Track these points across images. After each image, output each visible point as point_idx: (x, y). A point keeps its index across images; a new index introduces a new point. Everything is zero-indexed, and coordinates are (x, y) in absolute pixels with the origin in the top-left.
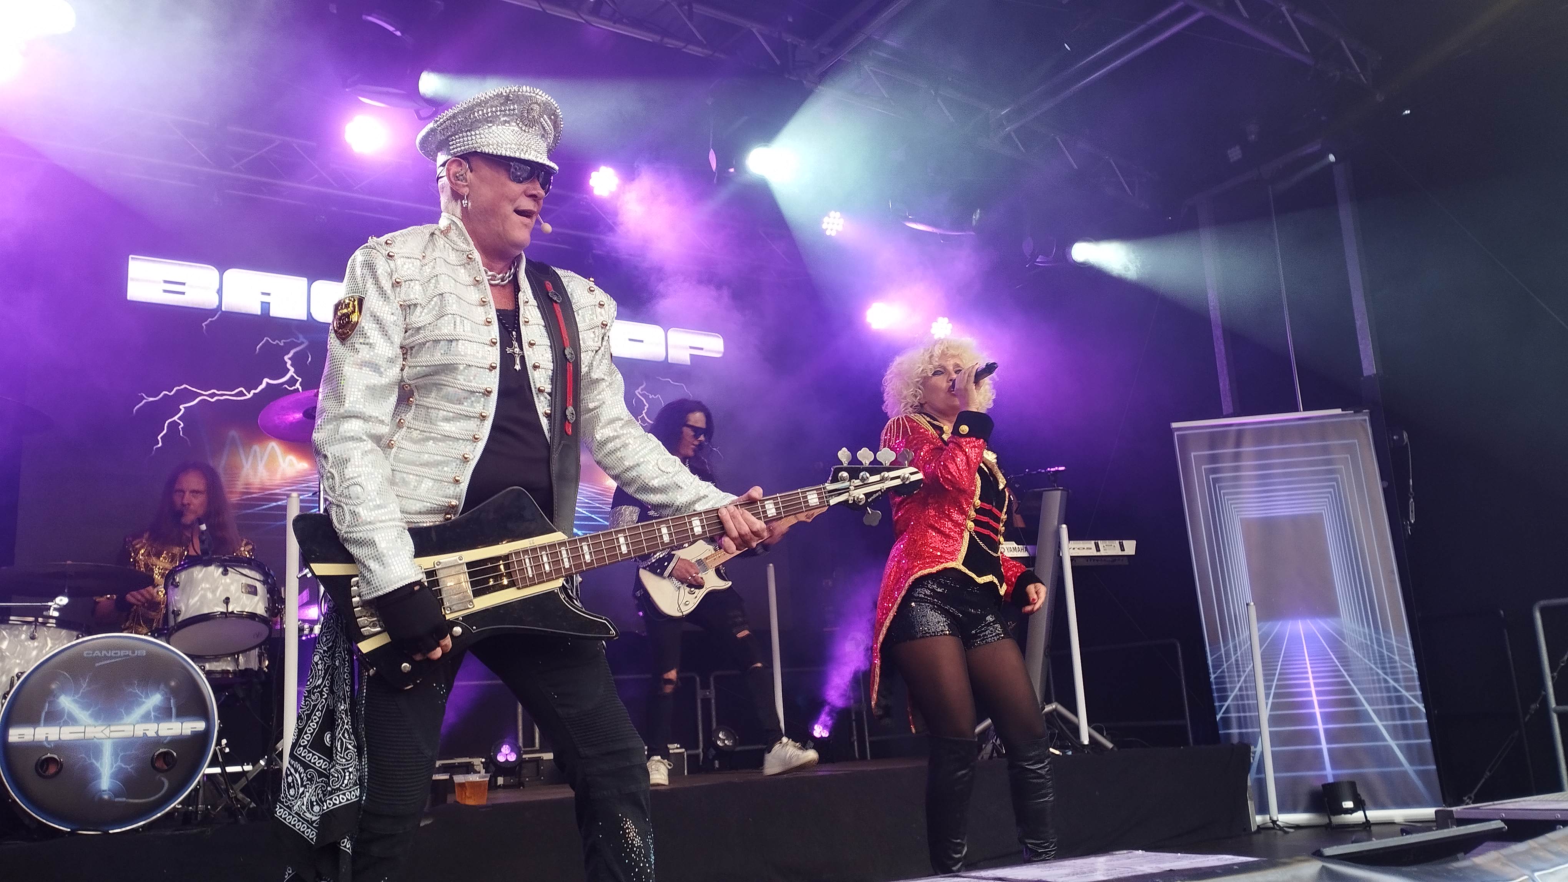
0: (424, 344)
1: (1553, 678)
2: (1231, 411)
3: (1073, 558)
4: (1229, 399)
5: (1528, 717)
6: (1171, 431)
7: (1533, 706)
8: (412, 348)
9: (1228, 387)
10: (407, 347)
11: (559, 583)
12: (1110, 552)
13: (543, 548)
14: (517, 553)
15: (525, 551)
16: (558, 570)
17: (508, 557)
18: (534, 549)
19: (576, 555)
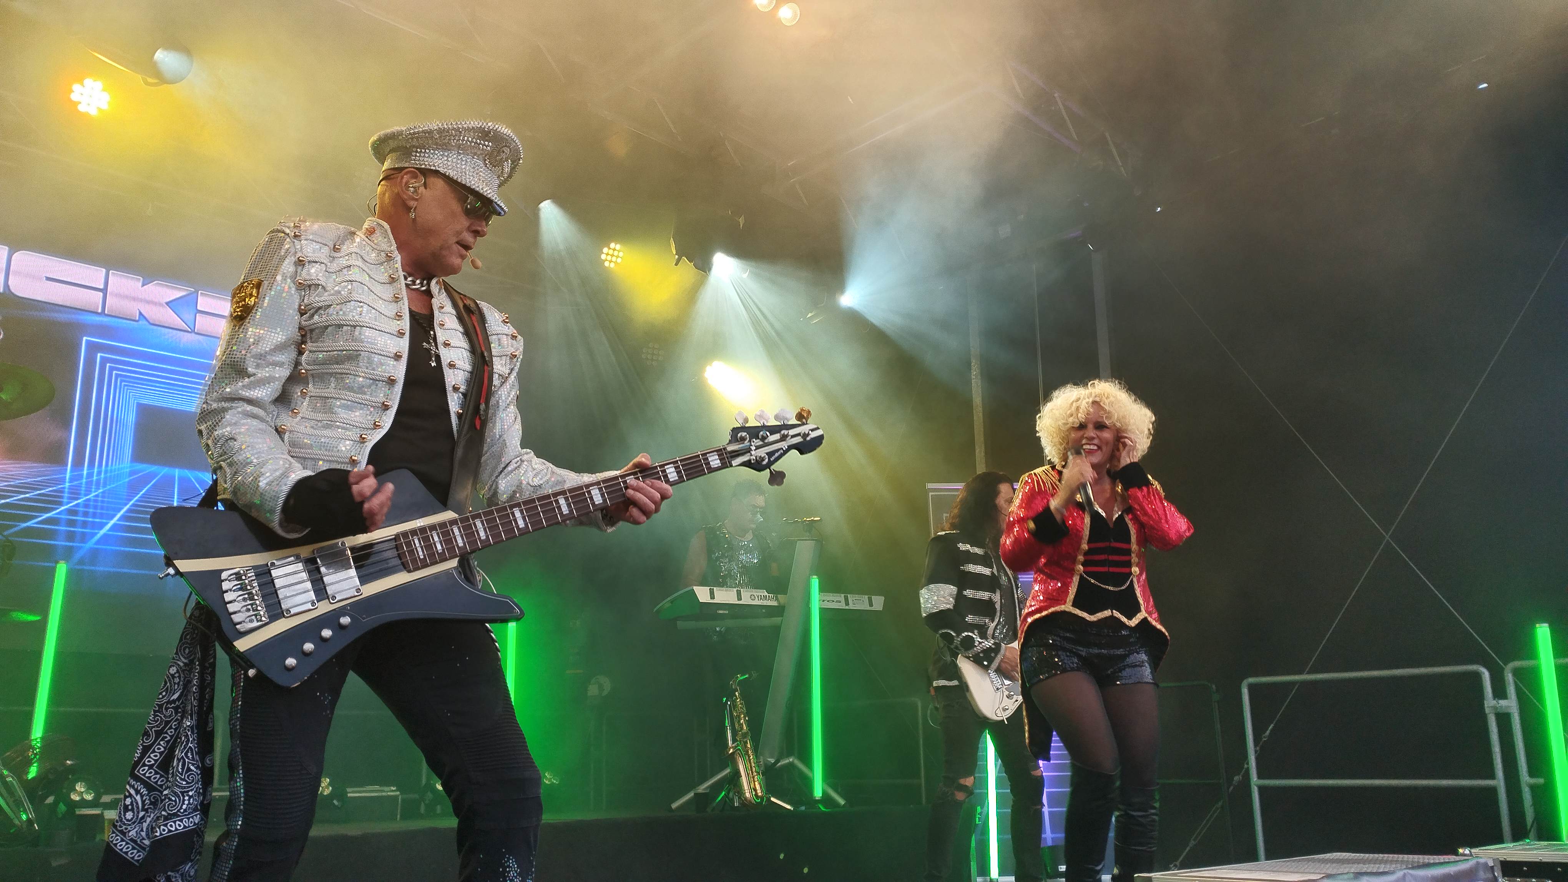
0: (326, 327)
1: (1256, 752)
3: (821, 610)
5: (1232, 788)
6: (926, 491)
7: (1236, 778)
8: (312, 331)
9: (984, 452)
10: (306, 329)
11: (454, 563)
12: (858, 607)
13: (433, 527)
14: (405, 534)
15: (414, 532)
16: (450, 551)
17: (397, 538)
18: (423, 530)
19: (469, 533)
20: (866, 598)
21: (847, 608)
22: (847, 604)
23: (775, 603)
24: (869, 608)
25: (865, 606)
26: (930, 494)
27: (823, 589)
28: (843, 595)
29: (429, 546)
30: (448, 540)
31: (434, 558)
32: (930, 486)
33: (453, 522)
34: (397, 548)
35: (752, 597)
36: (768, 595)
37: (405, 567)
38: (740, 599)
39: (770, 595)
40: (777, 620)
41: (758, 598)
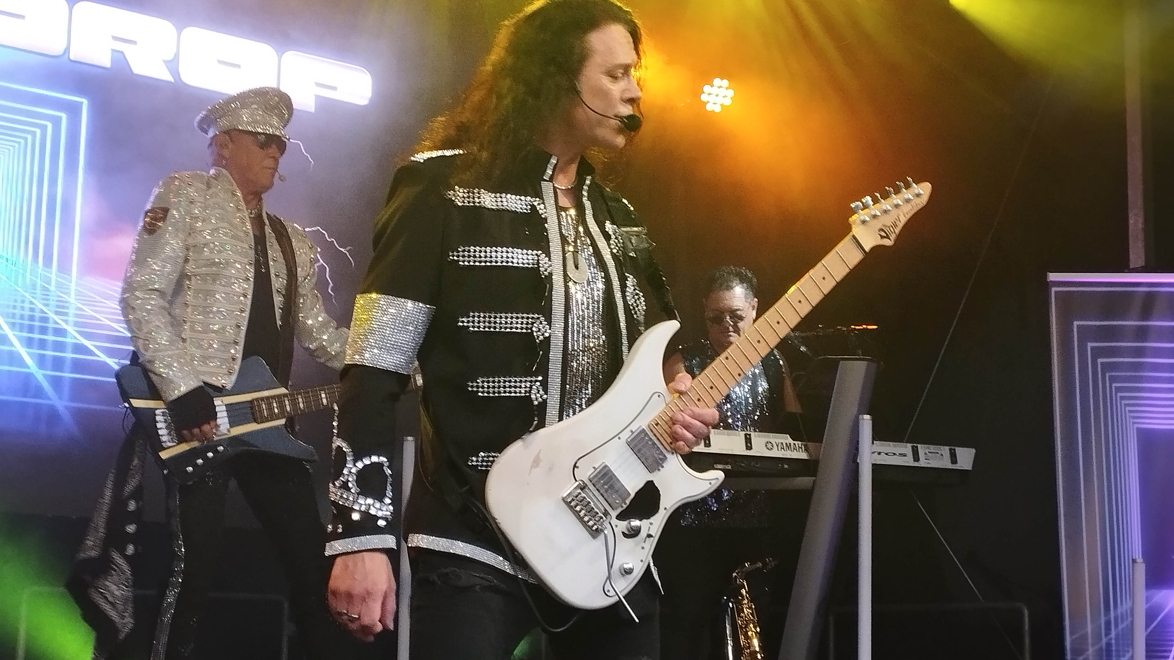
2: (1141, 263)
3: (877, 468)
4: (1141, 244)
6: (1047, 286)
9: (1140, 226)
11: (283, 421)
12: (934, 463)
13: (273, 397)
14: (257, 400)
15: (262, 399)
16: (283, 413)
17: (251, 402)
18: (268, 398)
19: (294, 403)
20: (945, 450)
21: (916, 464)
22: (916, 458)
23: (804, 456)
24: (950, 466)
25: (945, 463)
26: (1054, 289)
27: (878, 435)
28: (909, 445)
29: (270, 408)
30: (282, 406)
31: (272, 417)
32: (1053, 277)
33: (285, 395)
34: (252, 408)
35: (769, 445)
36: (792, 442)
37: (256, 421)
38: (749, 447)
39: (795, 442)
40: (803, 482)
41: (777, 446)
